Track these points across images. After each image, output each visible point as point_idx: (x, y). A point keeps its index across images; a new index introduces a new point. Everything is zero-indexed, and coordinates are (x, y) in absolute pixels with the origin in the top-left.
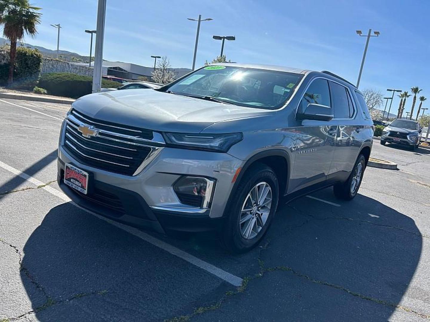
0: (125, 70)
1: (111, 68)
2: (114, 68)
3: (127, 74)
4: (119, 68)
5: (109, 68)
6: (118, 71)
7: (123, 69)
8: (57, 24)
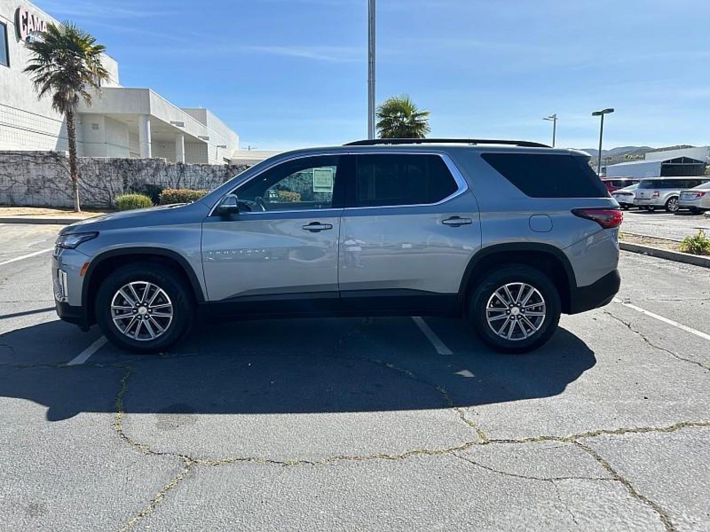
0: (697, 161)
1: (668, 161)
2: (673, 161)
3: (702, 167)
4: (684, 158)
5: (664, 162)
6: (682, 164)
7: (692, 158)
8: (551, 116)
